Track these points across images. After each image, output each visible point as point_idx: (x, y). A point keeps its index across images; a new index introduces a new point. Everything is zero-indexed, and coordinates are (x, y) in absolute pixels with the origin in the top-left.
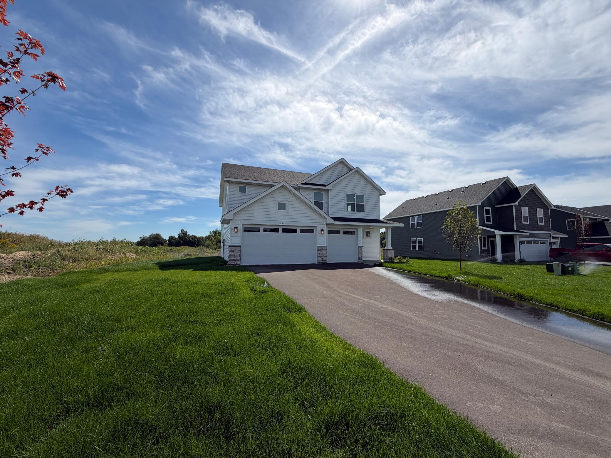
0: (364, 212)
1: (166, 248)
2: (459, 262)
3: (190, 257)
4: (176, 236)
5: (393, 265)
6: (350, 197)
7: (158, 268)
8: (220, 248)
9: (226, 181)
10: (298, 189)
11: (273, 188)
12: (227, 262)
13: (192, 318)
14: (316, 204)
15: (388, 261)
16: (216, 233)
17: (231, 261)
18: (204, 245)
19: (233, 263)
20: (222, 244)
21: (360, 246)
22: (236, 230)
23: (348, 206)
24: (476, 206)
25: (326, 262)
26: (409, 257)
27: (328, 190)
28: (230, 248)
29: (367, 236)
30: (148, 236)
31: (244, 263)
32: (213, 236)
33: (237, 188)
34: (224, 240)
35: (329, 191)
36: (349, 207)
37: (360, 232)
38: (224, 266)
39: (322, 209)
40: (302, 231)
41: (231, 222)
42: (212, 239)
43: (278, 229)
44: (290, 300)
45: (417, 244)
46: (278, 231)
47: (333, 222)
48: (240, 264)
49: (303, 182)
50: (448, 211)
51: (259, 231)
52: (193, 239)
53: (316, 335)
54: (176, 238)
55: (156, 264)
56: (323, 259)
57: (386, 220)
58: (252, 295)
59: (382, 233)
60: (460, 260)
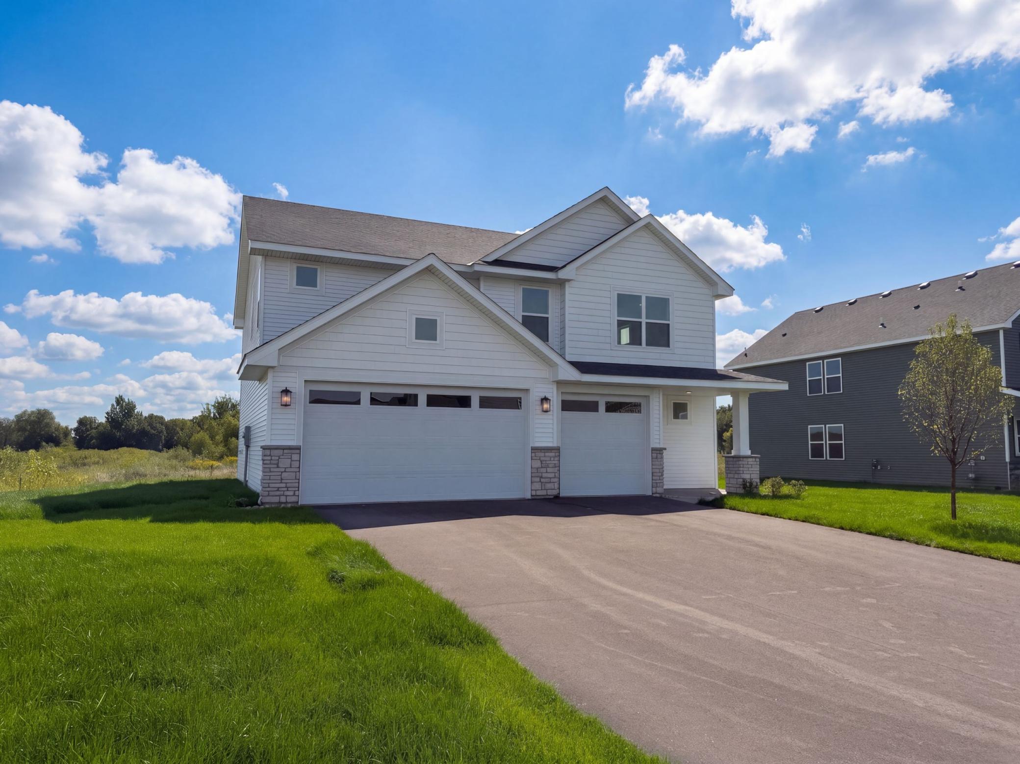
0: (668, 346)
1: (70, 451)
2: (947, 497)
3: (143, 481)
4: (102, 419)
5: (754, 504)
6: (627, 302)
7: (41, 514)
8: (234, 452)
9: (254, 251)
10: (473, 277)
11: (400, 273)
12: (255, 495)
13: (143, 668)
14: (527, 322)
15: (741, 491)
16: (224, 407)
17: (271, 493)
18: (186, 446)
19: (276, 499)
20: (241, 442)
21: (657, 446)
22: (286, 399)
23: (622, 331)
24: (996, 332)
25: (555, 492)
26: (803, 480)
27: (562, 283)
28: (268, 452)
29: (676, 416)
30: (12, 418)
31: (310, 497)
32: (215, 418)
33: (288, 273)
34: (248, 429)
35: (567, 285)
36: (625, 334)
37: (657, 407)
38: (248, 508)
39: (544, 337)
40: (487, 403)
41: (270, 375)
42: (211, 428)
43: (416, 396)
44: (449, 609)
45: (826, 442)
46: (415, 404)
47: (574, 375)
48: (298, 502)
49: (490, 259)
50: (916, 343)
51: (358, 402)
52: (153, 428)
53: (525, 715)
54: (101, 424)
55: (35, 502)
56: (549, 486)
57: (734, 370)
58: (330, 595)
59: (722, 408)
60: (953, 489)
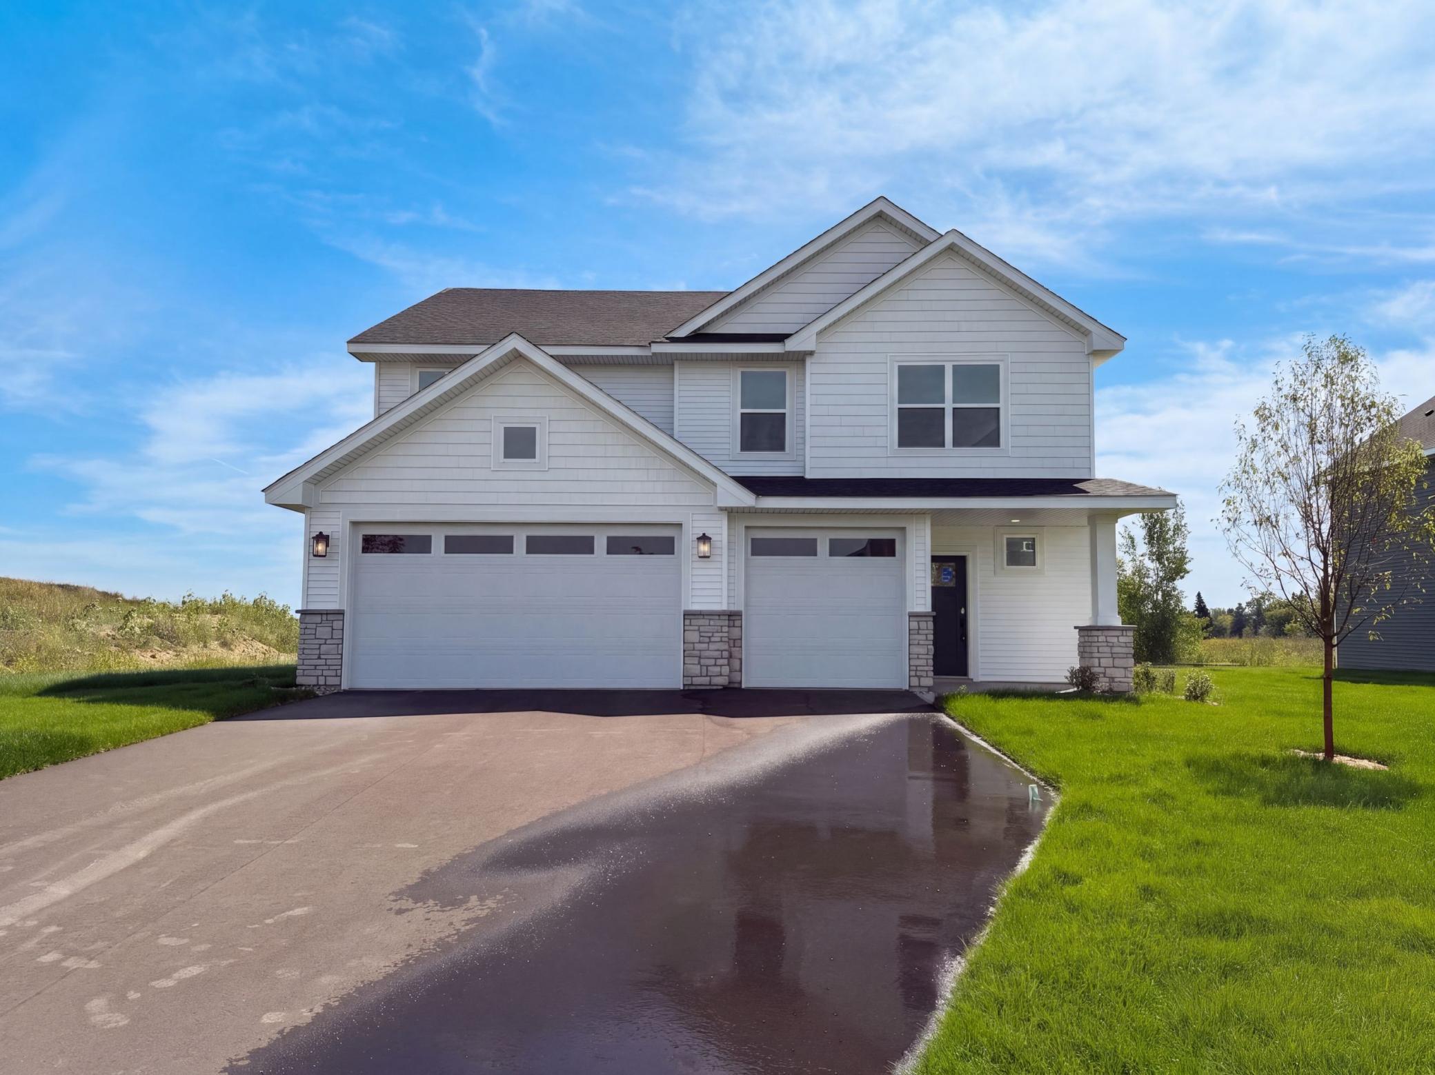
0: (997, 445)
6: (917, 379)
11: (467, 365)
17: (307, 673)
19: (314, 681)
21: (918, 610)
25: (723, 681)
27: (800, 359)
28: (303, 618)
29: (1013, 561)
33: (409, 381)
35: (809, 361)
37: (920, 546)
40: (618, 546)
43: (511, 539)
46: (509, 550)
47: (745, 498)
48: (339, 685)
49: (682, 333)
56: (713, 670)
